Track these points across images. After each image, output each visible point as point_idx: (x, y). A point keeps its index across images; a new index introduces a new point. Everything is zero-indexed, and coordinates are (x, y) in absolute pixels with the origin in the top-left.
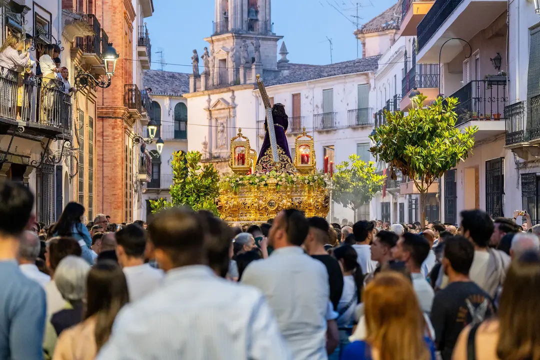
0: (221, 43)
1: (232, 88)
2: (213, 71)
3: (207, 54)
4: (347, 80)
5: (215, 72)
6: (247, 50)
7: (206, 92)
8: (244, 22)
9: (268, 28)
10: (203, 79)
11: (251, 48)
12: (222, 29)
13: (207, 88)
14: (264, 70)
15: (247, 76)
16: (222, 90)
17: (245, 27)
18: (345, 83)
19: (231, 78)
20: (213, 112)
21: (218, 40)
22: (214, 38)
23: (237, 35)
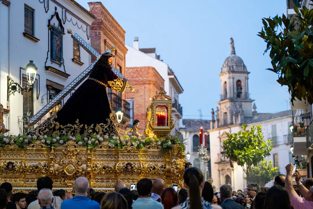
0: (224, 104)
1: (230, 126)
2: (221, 118)
3: (218, 110)
4: (283, 120)
5: (222, 118)
6: (236, 107)
7: (218, 129)
8: (235, 94)
9: (247, 96)
10: (216, 123)
11: (238, 106)
12: (224, 97)
13: (218, 127)
14: (245, 117)
15: (237, 120)
16: (225, 127)
17: (235, 96)
18: (282, 121)
19: (229, 121)
20: (221, 139)
21: (223, 103)
22: (221, 102)
23: (232, 100)
